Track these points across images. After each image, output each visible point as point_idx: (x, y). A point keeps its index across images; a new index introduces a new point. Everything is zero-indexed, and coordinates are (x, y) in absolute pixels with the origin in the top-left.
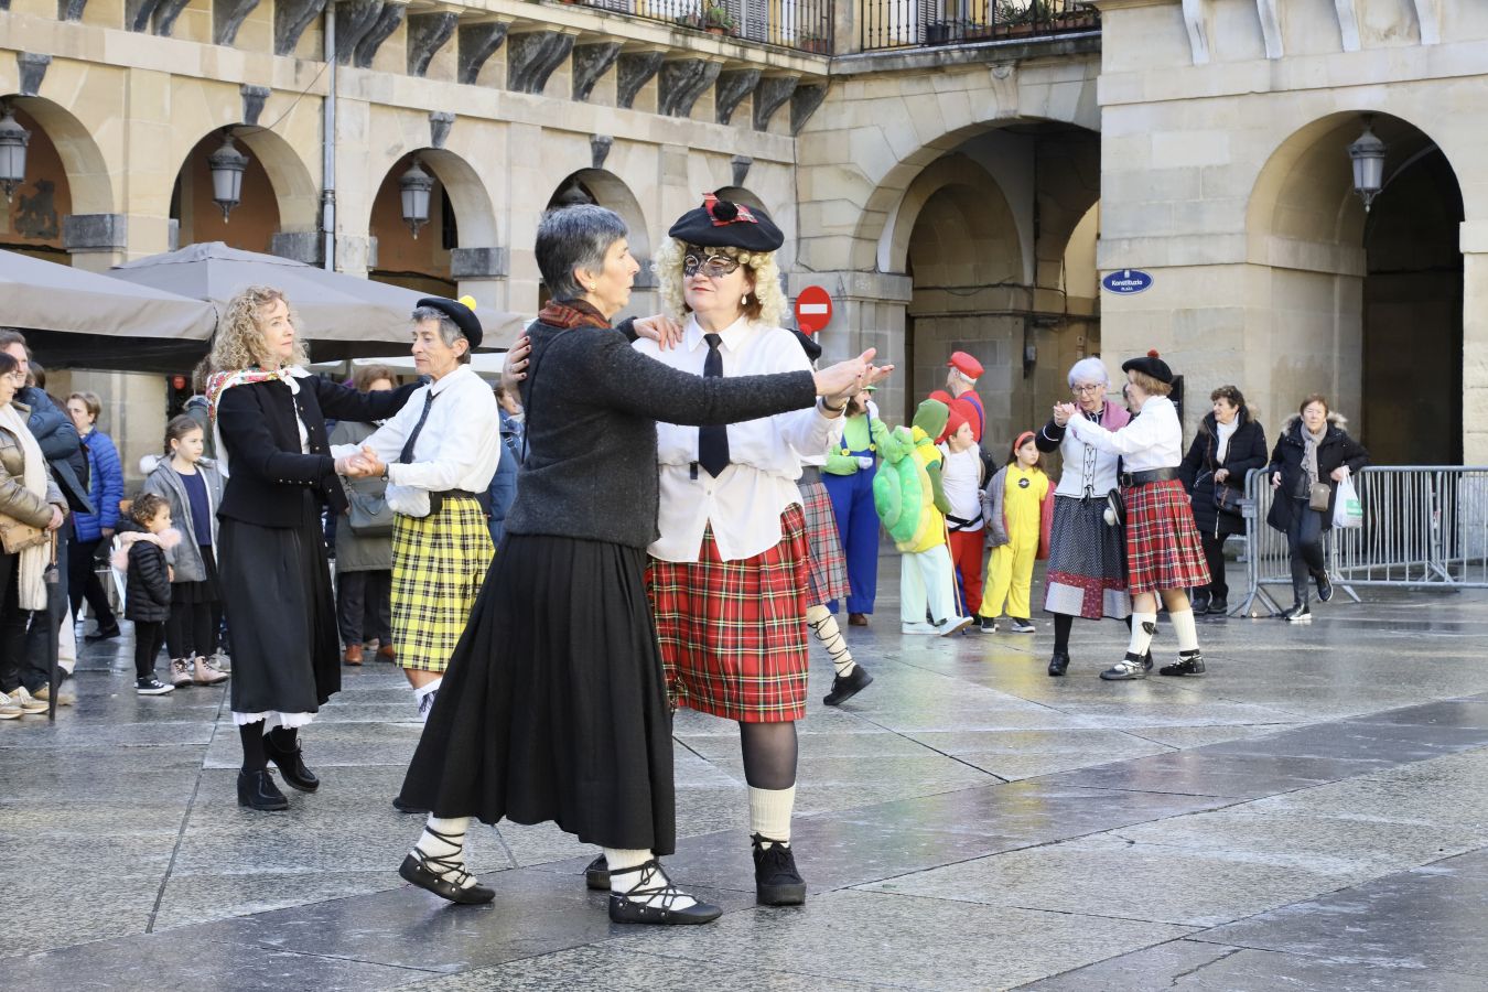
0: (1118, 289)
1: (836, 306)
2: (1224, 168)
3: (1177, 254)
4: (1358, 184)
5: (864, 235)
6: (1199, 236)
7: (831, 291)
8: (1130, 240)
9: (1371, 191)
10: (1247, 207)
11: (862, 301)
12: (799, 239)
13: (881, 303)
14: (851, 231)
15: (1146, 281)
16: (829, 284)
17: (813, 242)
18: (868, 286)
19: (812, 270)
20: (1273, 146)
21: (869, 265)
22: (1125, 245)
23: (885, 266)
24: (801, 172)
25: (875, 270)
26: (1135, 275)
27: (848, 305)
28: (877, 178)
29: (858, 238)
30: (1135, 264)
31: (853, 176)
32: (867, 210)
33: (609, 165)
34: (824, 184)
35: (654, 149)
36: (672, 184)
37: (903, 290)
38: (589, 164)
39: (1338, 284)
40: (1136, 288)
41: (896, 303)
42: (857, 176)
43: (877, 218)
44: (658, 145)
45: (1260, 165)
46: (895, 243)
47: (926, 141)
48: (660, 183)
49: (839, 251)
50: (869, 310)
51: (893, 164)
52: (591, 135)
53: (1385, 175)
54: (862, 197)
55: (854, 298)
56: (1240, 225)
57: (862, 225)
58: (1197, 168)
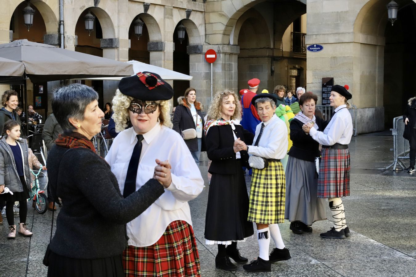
0: (312, 50)
1: (218, 55)
2: (346, 12)
3: (331, 39)
4: (390, 17)
5: (226, 34)
6: (339, 34)
7: (216, 51)
8: (316, 35)
9: (394, 19)
10: (354, 25)
11: (225, 54)
12: (206, 35)
13: (231, 54)
14: (222, 32)
15: (321, 48)
16: (215, 49)
17: (210, 36)
18: (227, 49)
19: (210, 44)
20: (363, 5)
21: (227, 43)
22: (314, 36)
23: (232, 43)
24: (206, 14)
25: (229, 44)
26: (317, 46)
27: (221, 55)
28: (230, 16)
29: (224, 34)
30: (317, 43)
31: (222, 15)
32: (227, 26)
33: (149, 12)
34: (214, 18)
35: (162, 7)
36: (168, 18)
37: (237, 50)
38: (143, 12)
39: (378, 48)
40: (318, 50)
41: (235, 54)
42: (224, 15)
43: (229, 28)
44: (164, 6)
45: (358, 11)
46: (235, 36)
47: (245, 5)
48: (165, 18)
49: (218, 38)
50: (227, 56)
51: (235, 11)
52: (144, 3)
53: (398, 14)
54: (225, 21)
55: (223, 53)
56: (352, 30)
57: (225, 30)
58: (338, 12)
